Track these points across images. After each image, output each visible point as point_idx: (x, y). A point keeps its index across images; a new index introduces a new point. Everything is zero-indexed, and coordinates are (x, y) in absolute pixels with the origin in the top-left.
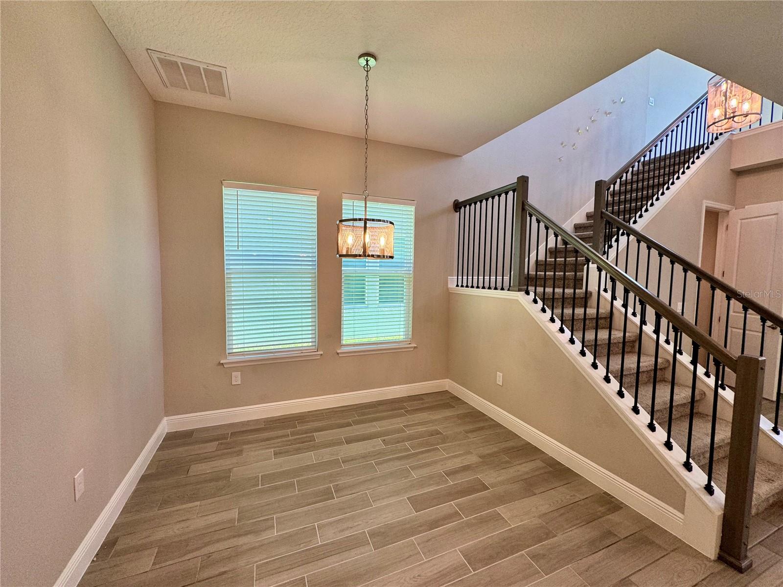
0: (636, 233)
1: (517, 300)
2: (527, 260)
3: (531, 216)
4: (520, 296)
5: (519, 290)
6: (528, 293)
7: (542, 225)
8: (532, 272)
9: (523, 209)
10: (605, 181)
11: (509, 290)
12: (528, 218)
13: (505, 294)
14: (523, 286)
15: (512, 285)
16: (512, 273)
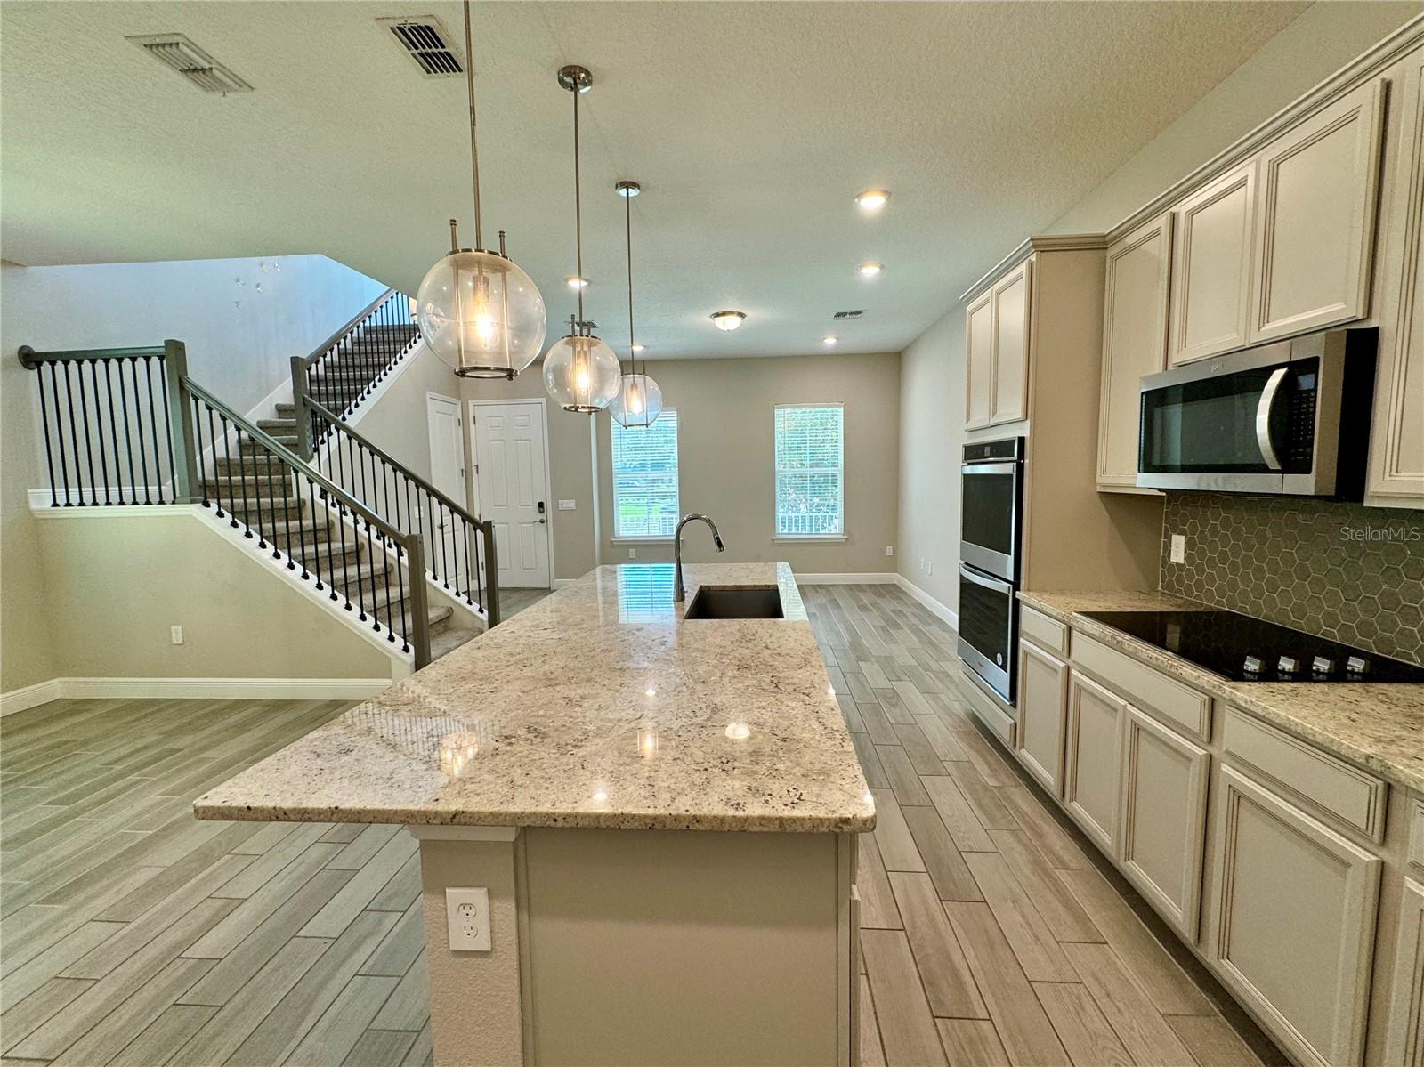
0: (347, 429)
1: (191, 516)
2: (198, 458)
3: (196, 399)
4: (196, 510)
5: (193, 502)
6: (207, 505)
7: (215, 414)
8: (210, 477)
9: (182, 388)
10: (303, 359)
11: (173, 503)
12: (193, 402)
13: (168, 510)
14: (198, 495)
15: (178, 495)
16: (176, 477)
